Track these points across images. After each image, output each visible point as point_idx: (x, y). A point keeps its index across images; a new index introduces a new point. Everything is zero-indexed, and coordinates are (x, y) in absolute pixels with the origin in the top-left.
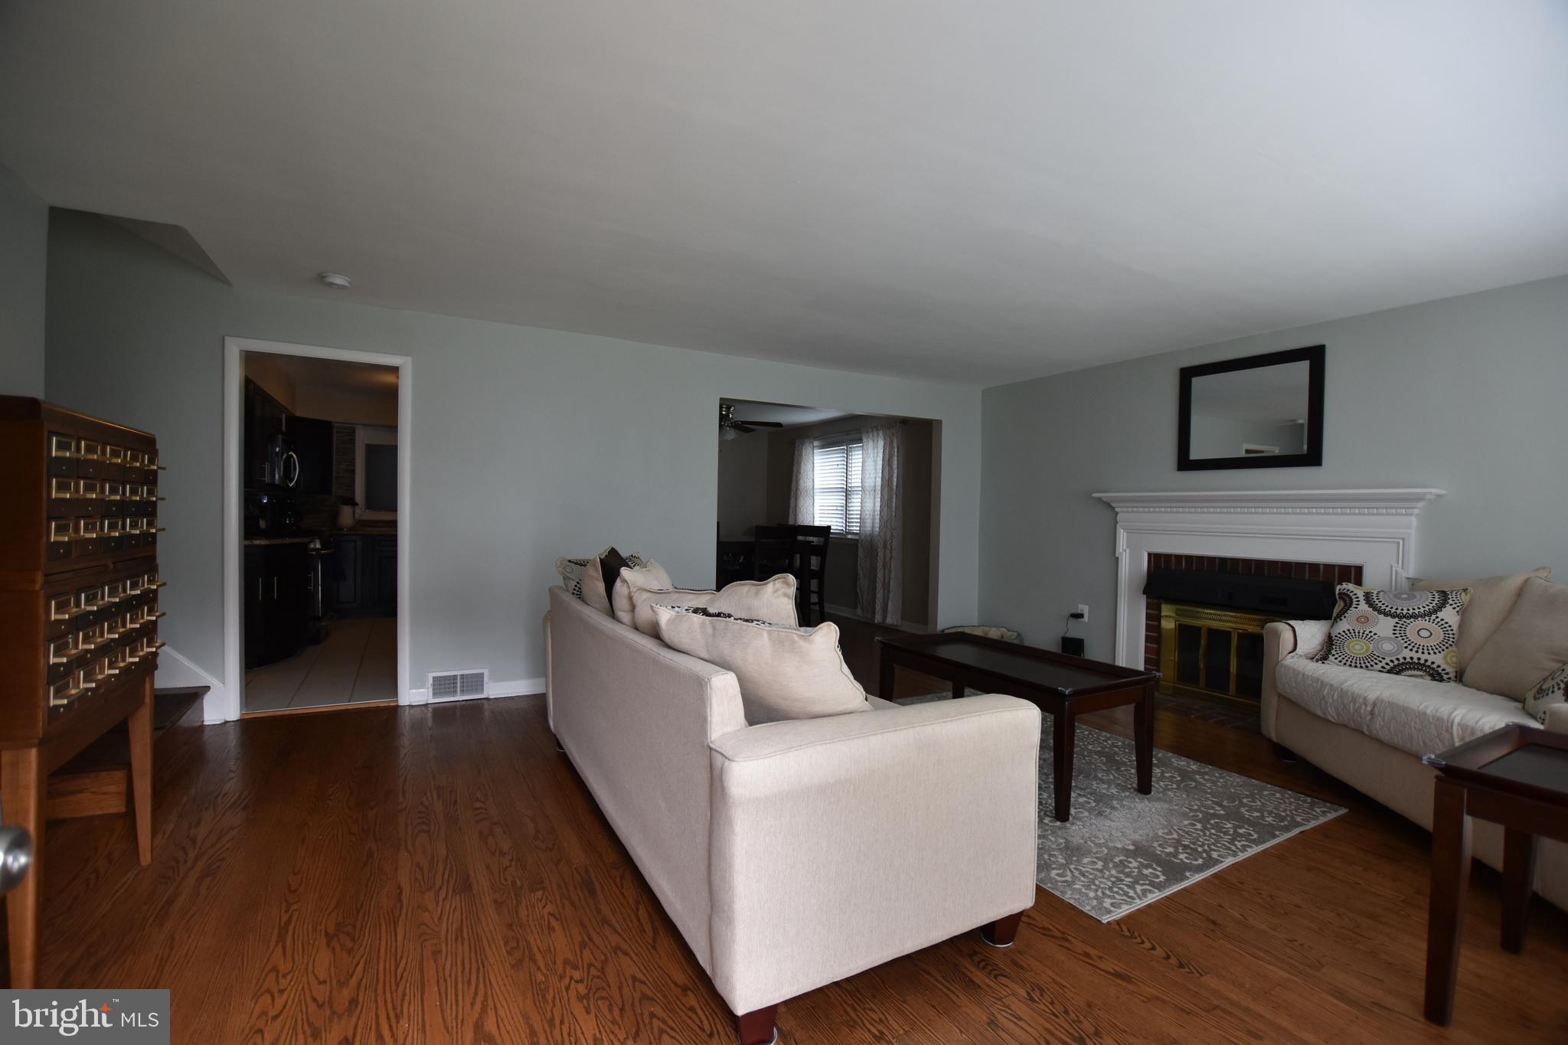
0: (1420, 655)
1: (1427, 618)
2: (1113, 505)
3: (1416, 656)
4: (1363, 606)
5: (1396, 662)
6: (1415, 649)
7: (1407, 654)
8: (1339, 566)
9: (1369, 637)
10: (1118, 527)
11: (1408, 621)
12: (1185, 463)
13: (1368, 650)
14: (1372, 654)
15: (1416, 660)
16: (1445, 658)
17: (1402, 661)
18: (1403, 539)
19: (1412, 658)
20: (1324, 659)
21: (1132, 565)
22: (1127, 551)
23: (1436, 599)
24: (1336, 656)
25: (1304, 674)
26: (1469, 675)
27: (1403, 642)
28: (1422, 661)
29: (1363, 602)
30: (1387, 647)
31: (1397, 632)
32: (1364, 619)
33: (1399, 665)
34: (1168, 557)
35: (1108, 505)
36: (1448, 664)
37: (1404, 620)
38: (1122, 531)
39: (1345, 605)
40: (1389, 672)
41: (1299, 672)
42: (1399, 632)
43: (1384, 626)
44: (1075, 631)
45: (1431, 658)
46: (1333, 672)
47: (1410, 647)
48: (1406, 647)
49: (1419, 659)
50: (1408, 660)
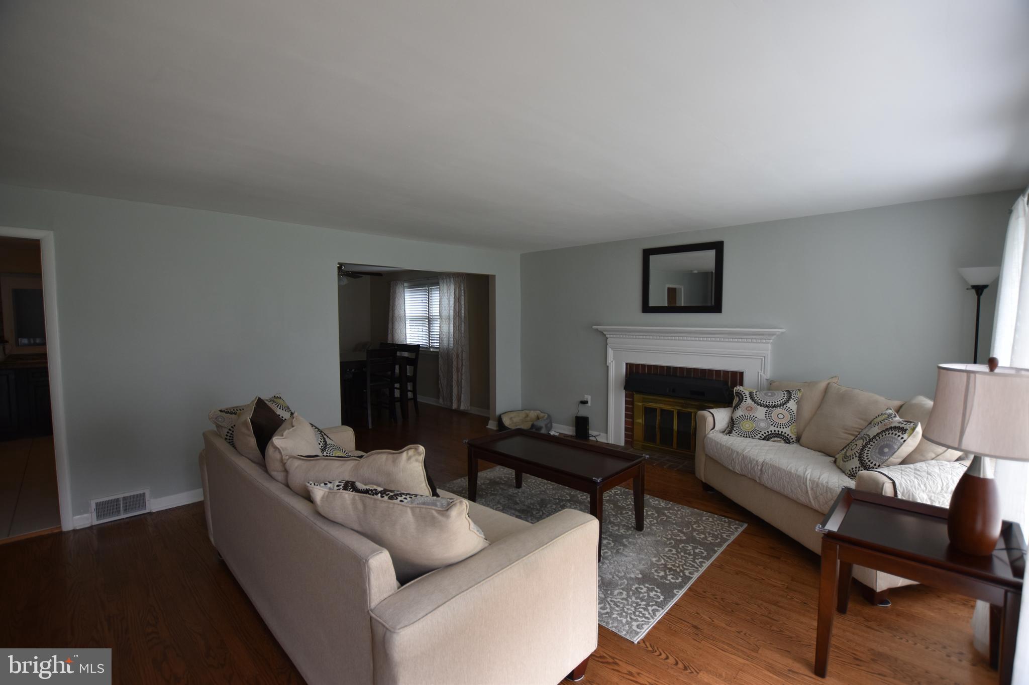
0: (779, 429)
1: (782, 407)
2: (605, 333)
3: (777, 429)
4: (749, 401)
5: (767, 434)
6: (776, 426)
7: (772, 428)
8: (731, 372)
9: (753, 419)
10: (608, 347)
11: (772, 409)
12: (647, 308)
13: (752, 428)
14: (755, 429)
15: (777, 432)
16: (791, 430)
17: (770, 432)
18: (764, 357)
19: (775, 431)
20: (730, 433)
21: (616, 371)
22: (614, 362)
23: (786, 396)
24: (736, 431)
25: (721, 444)
26: (803, 440)
27: (770, 421)
28: (780, 433)
29: (749, 398)
30: (763, 425)
31: (767, 416)
32: (749, 409)
33: (768, 435)
34: (637, 366)
35: (602, 333)
36: (792, 433)
37: (771, 408)
38: (610, 349)
39: (739, 400)
40: (764, 439)
41: (718, 443)
42: (768, 416)
43: (760, 412)
44: (583, 412)
45: (784, 430)
46: (735, 442)
47: (774, 425)
48: (772, 425)
49: (778, 431)
50: (773, 432)
